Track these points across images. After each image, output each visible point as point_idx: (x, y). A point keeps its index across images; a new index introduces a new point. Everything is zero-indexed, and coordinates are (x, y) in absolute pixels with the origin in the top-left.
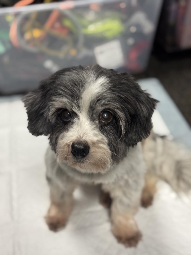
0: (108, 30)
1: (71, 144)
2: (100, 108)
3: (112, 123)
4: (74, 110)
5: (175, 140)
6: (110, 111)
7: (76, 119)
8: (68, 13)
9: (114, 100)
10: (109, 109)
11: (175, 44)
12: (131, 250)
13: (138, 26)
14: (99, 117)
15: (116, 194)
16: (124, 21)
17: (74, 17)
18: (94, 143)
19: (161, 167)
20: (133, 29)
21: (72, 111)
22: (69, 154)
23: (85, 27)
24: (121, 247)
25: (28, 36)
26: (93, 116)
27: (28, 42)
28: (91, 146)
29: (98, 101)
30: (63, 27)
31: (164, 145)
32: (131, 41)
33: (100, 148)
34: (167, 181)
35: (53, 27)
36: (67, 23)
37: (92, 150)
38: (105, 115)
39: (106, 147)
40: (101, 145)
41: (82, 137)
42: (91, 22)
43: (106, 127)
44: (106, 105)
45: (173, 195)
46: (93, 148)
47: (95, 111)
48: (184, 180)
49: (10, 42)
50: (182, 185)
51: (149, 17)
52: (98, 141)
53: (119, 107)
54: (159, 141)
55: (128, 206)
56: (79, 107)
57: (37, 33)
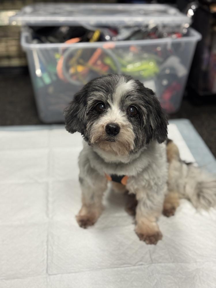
0: (144, 70)
1: (106, 125)
2: (128, 103)
3: (136, 117)
4: (108, 101)
5: (200, 167)
6: (136, 107)
7: (109, 109)
8: (110, 52)
9: (140, 98)
10: (136, 105)
11: (207, 89)
12: (151, 247)
13: (172, 69)
14: (127, 109)
15: (141, 196)
16: (159, 63)
17: (114, 56)
18: (123, 126)
19: (185, 187)
20: (168, 71)
21: (107, 102)
22: (104, 133)
23: (124, 66)
24: (143, 243)
25: (72, 71)
26: (122, 108)
27: (72, 76)
28: (121, 127)
29: (127, 96)
30: (104, 65)
31: (189, 171)
32: (165, 82)
33: (128, 131)
34: (189, 200)
35: (95, 64)
36: (108, 61)
37: (122, 131)
38: (131, 109)
39: (132, 131)
40: (129, 129)
41: (115, 121)
42: (130, 63)
43: (131, 118)
44: (134, 100)
45: (193, 210)
46: (123, 129)
47: (125, 105)
48: (204, 198)
49: (56, 75)
50: (202, 201)
51: (183, 62)
52: (126, 126)
53: (143, 104)
54: (185, 166)
55: (151, 208)
56: (112, 99)
57: (80, 69)
